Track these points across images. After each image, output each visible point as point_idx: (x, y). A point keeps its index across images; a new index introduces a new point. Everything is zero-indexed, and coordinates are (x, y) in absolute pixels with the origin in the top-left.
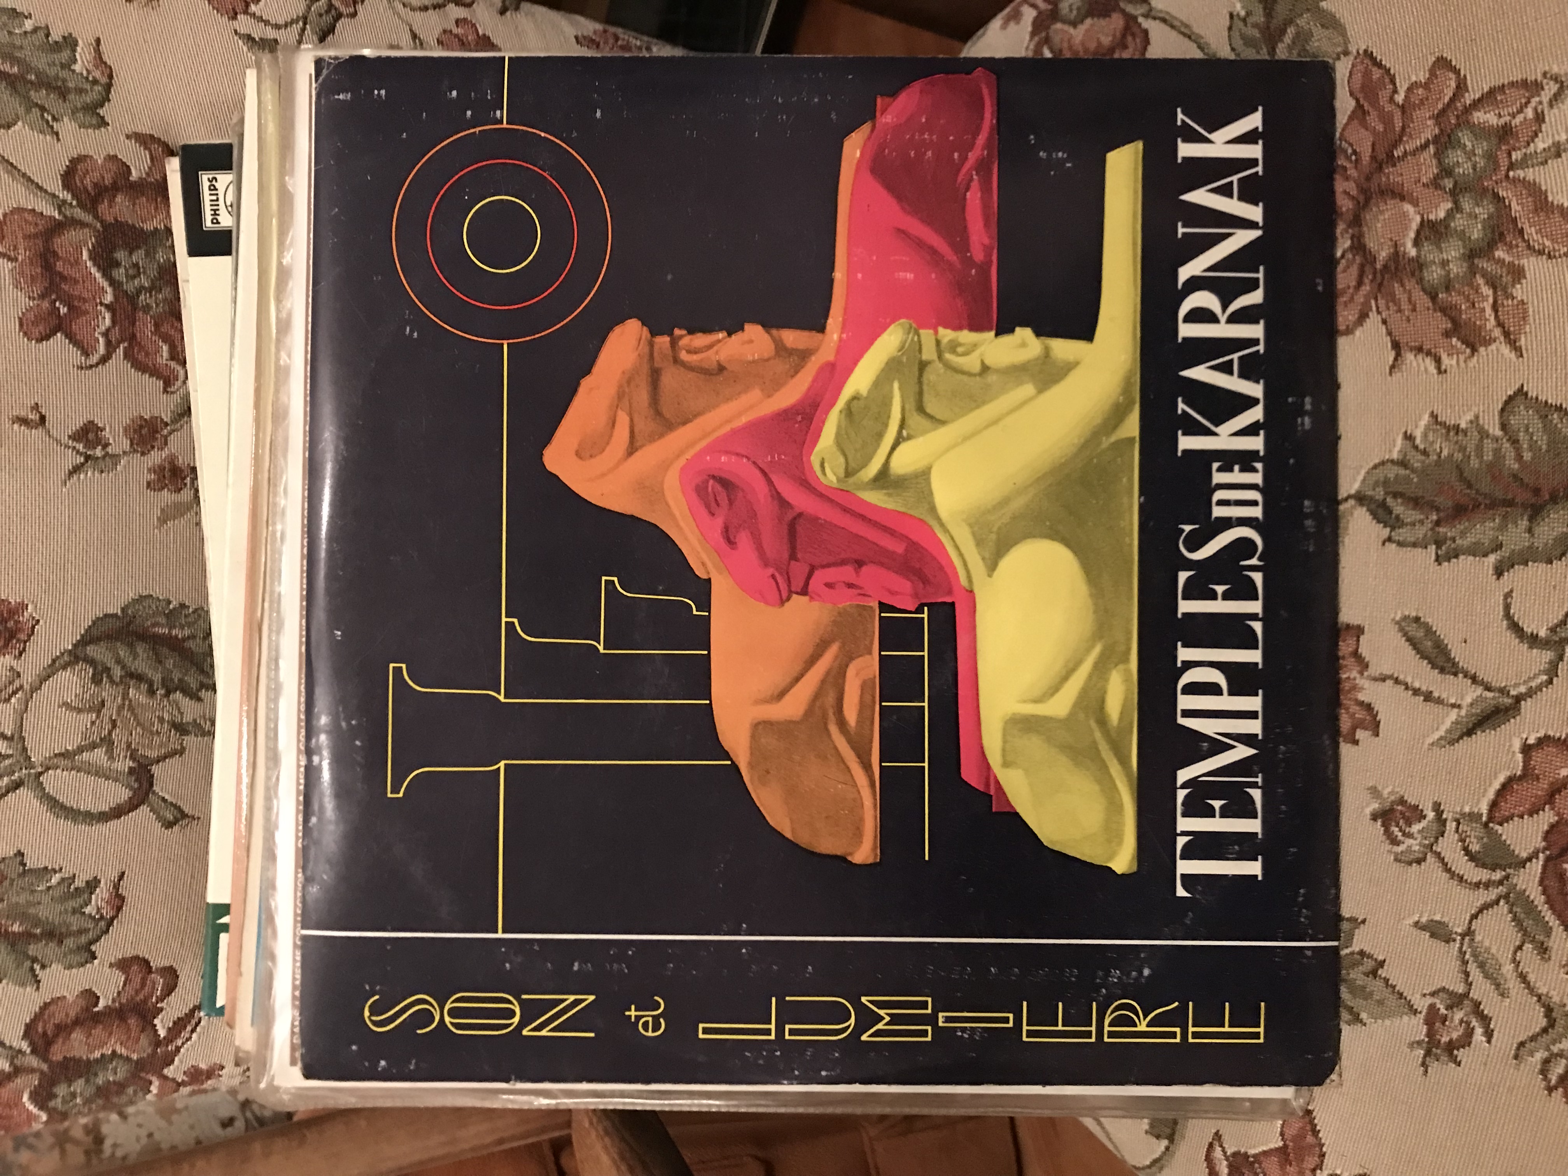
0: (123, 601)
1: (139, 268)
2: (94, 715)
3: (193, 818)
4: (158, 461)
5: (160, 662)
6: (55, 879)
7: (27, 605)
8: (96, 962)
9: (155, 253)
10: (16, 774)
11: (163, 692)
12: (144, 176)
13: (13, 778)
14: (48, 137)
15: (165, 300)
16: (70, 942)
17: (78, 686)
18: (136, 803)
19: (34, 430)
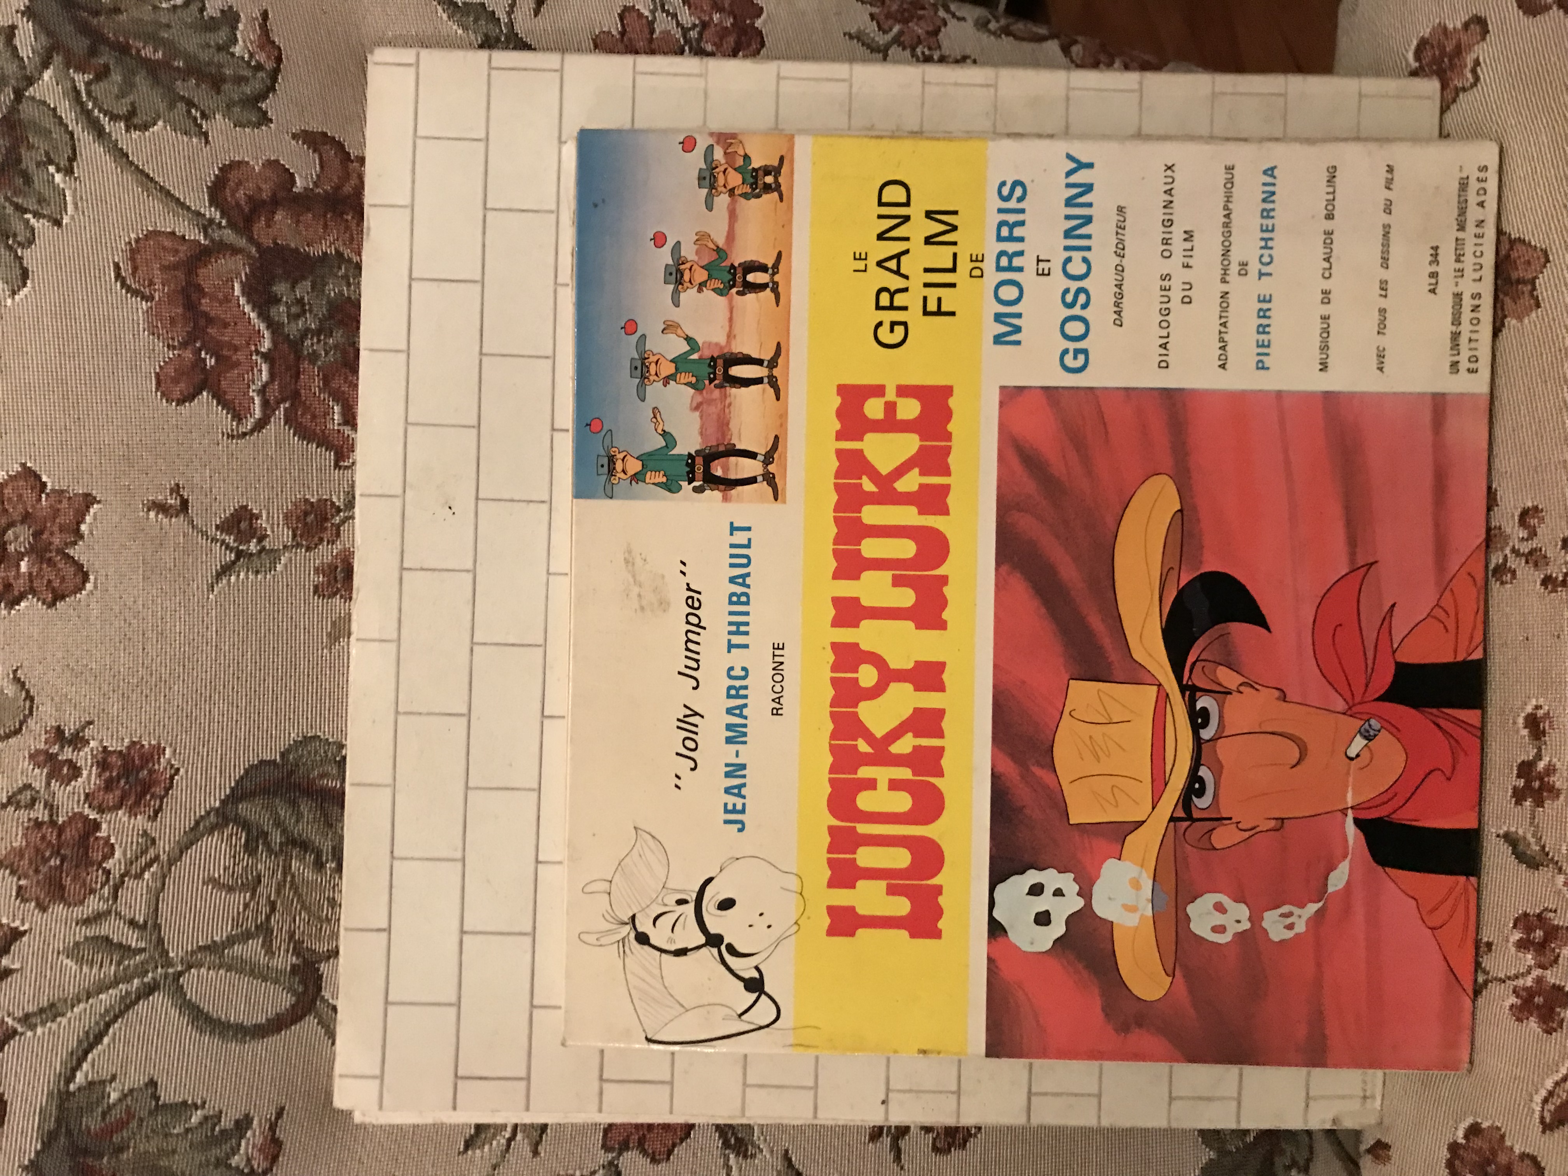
0: (282, 744)
1: (303, 305)
2: (248, 895)
4: (327, 558)
5: (330, 826)
6: (196, 1118)
7: (164, 749)
9: (325, 285)
10: (150, 975)
11: (333, 865)
12: (311, 186)
13: (146, 980)
14: (195, 140)
15: (336, 347)
17: (228, 856)
18: (299, 1013)
19: (173, 520)
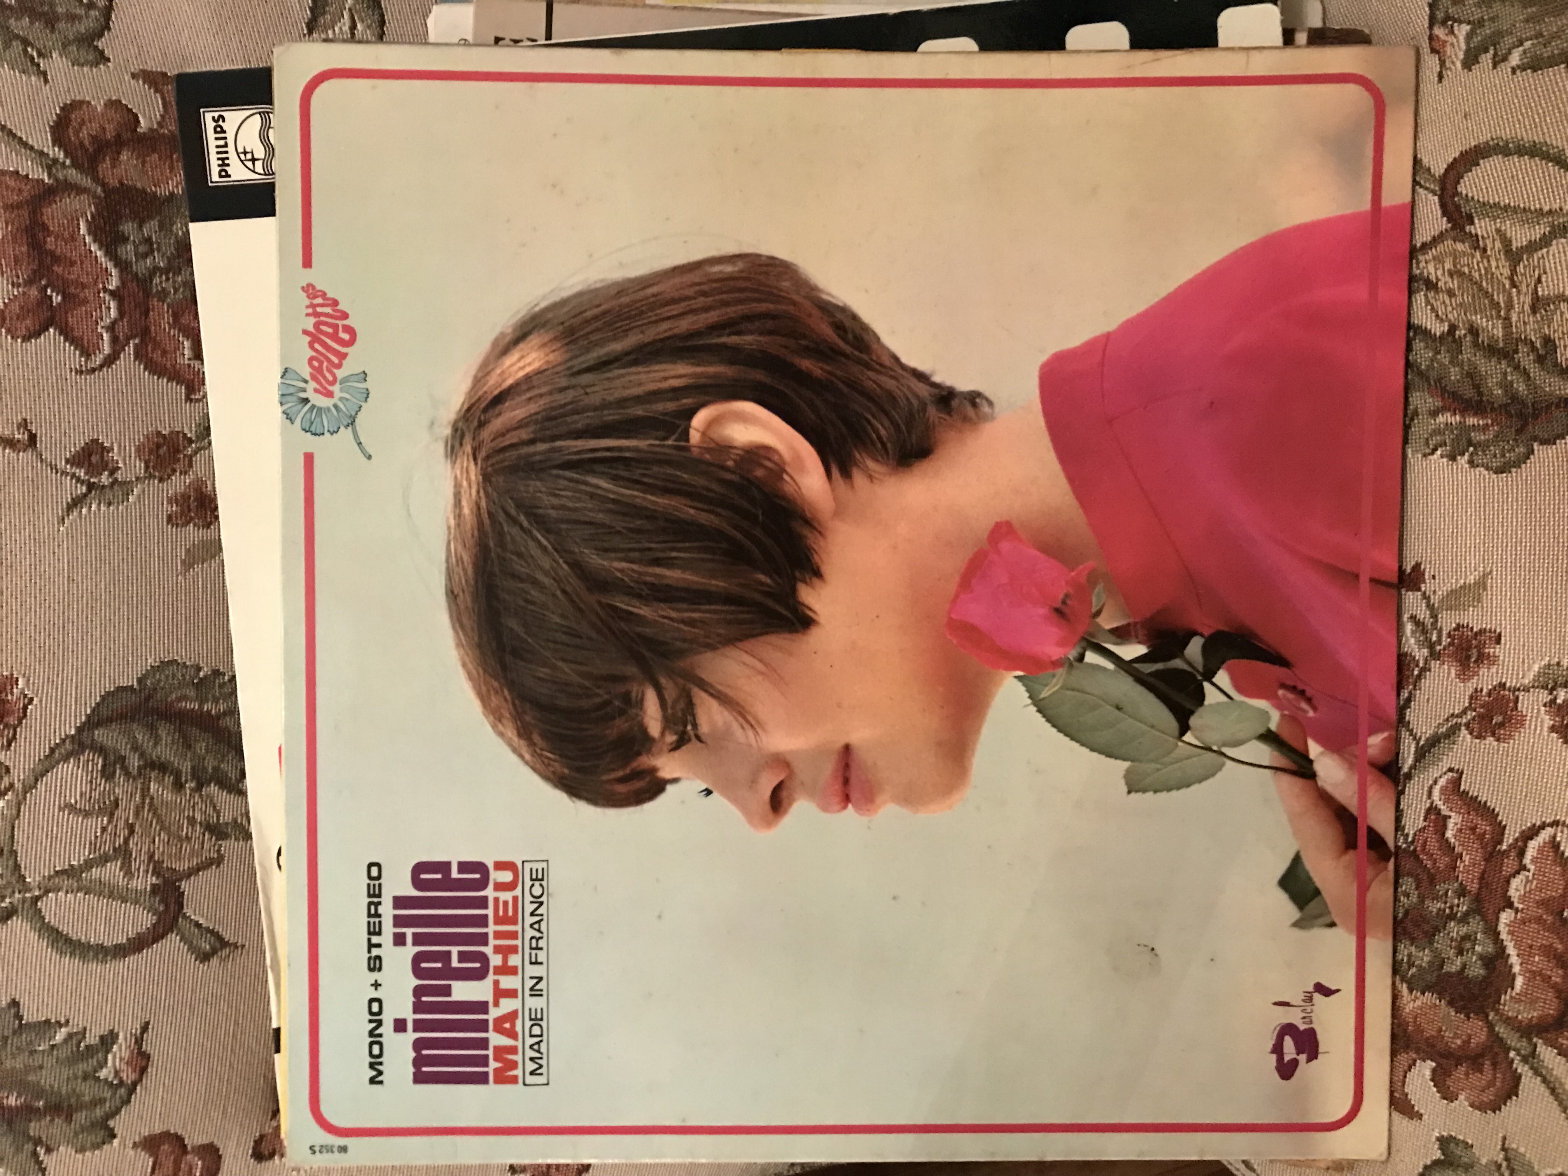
0: (139, 670)
1: (151, 244)
2: (106, 818)
3: (236, 946)
4: (181, 489)
5: (189, 747)
6: (60, 1035)
7: (17, 679)
8: (116, 1142)
9: (172, 225)
10: (8, 900)
11: (193, 785)
12: (155, 126)
14: (33, 78)
15: (185, 284)
16: (81, 1117)
17: (84, 782)
18: (161, 931)
19: (21, 454)
